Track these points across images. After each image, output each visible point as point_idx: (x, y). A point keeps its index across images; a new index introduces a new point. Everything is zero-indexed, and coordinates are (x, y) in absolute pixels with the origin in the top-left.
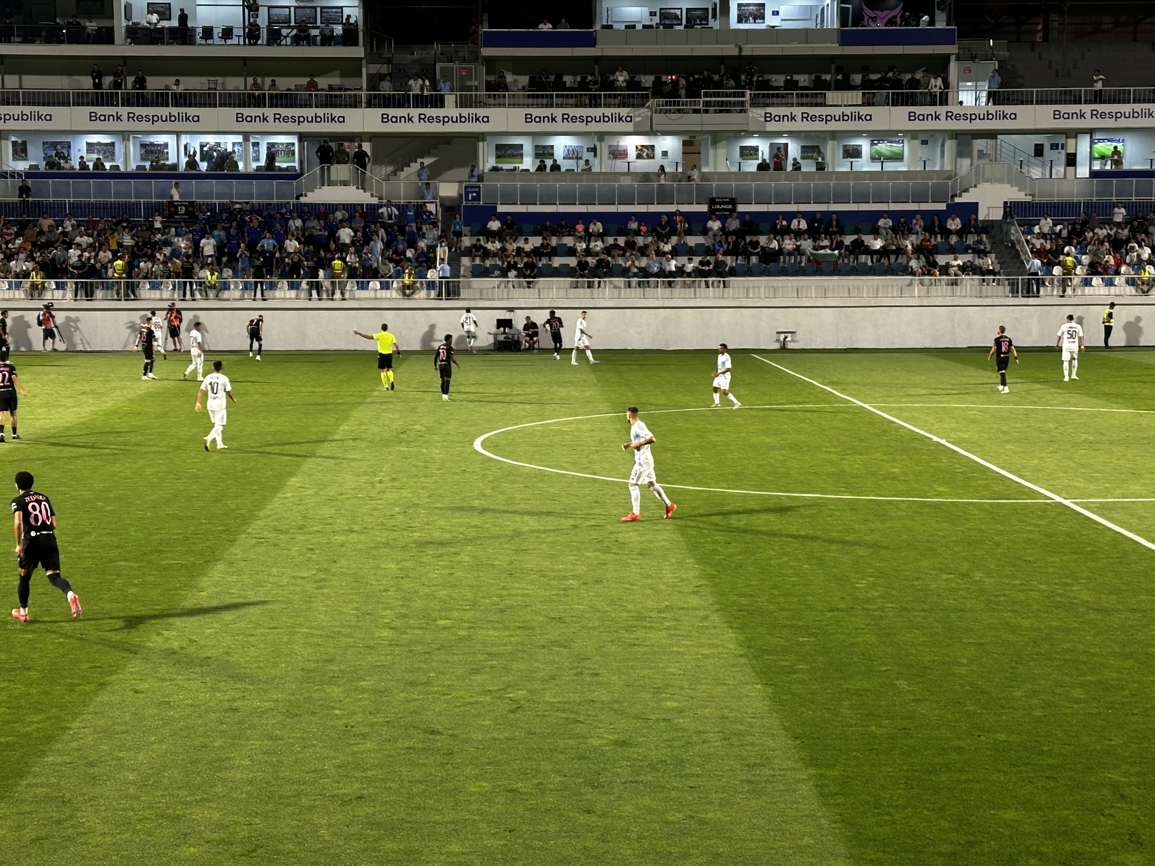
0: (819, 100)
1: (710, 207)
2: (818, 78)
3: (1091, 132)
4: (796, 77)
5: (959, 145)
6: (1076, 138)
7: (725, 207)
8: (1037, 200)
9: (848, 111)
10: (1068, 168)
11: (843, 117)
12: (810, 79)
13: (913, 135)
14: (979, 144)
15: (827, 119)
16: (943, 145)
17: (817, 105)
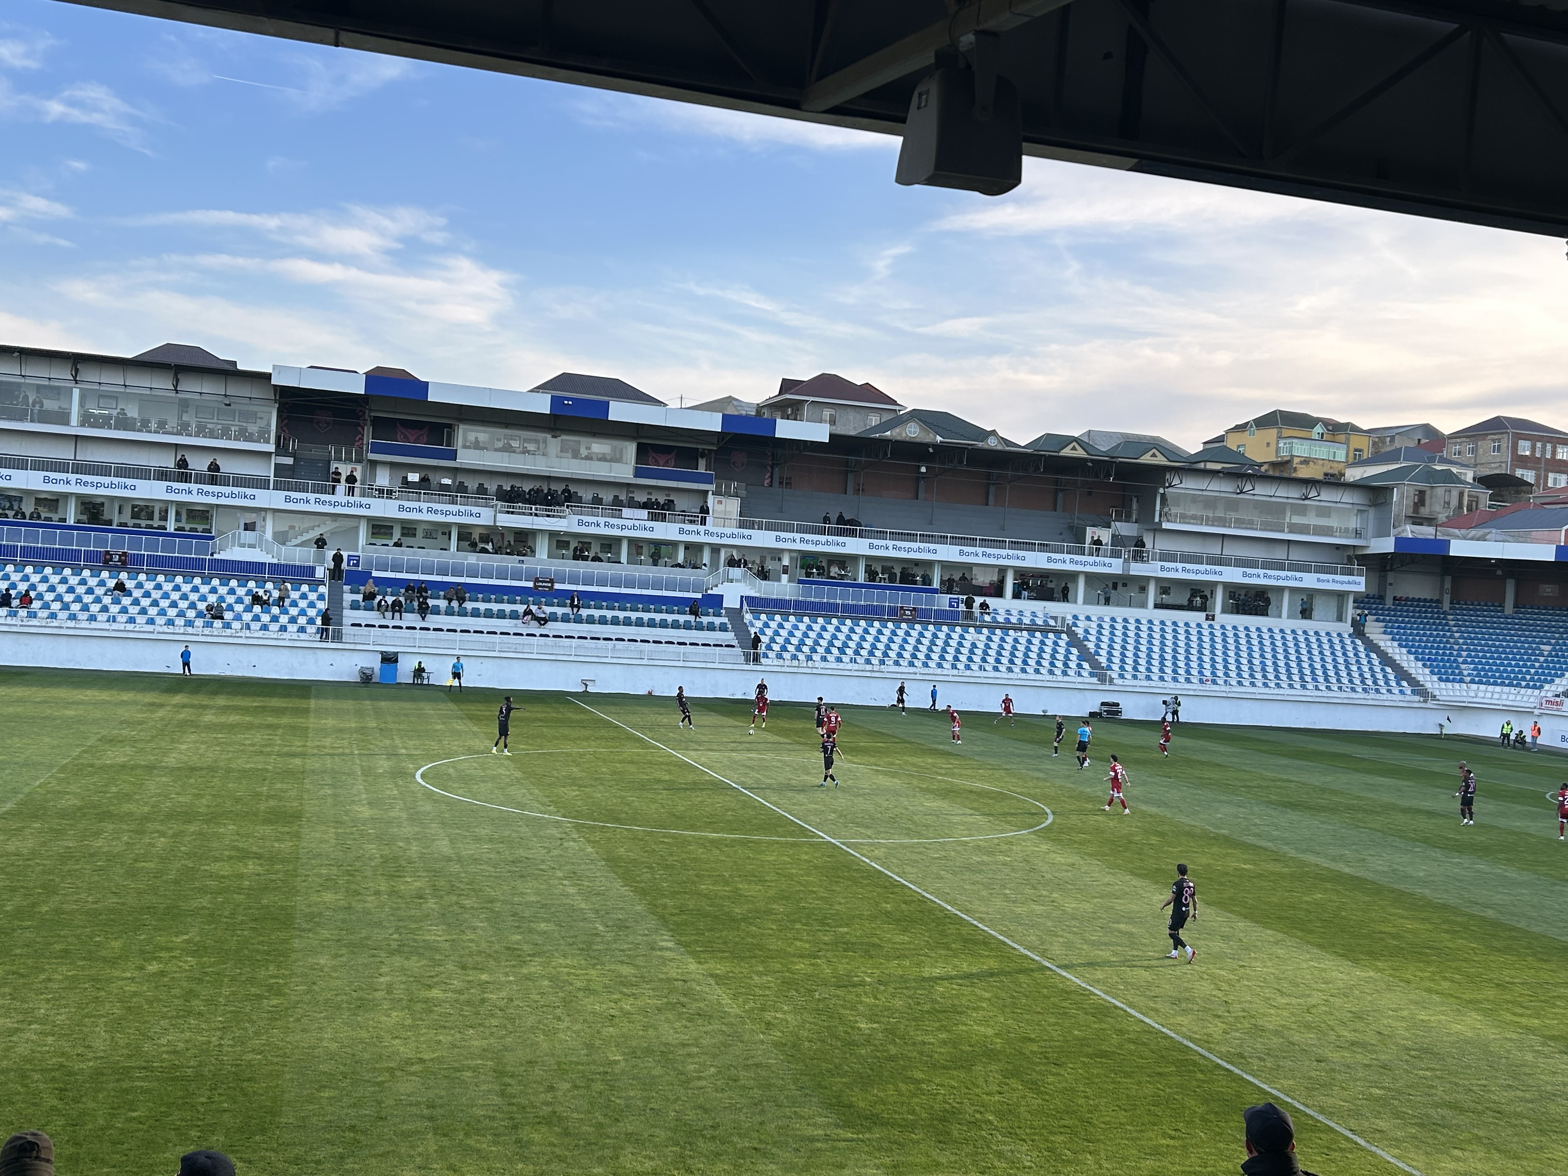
0: (617, 513)
1: (535, 584)
2: (617, 498)
4: (601, 496)
7: (546, 584)
8: (763, 596)
9: (637, 523)
11: (634, 527)
12: (611, 497)
15: (622, 528)
17: (615, 517)
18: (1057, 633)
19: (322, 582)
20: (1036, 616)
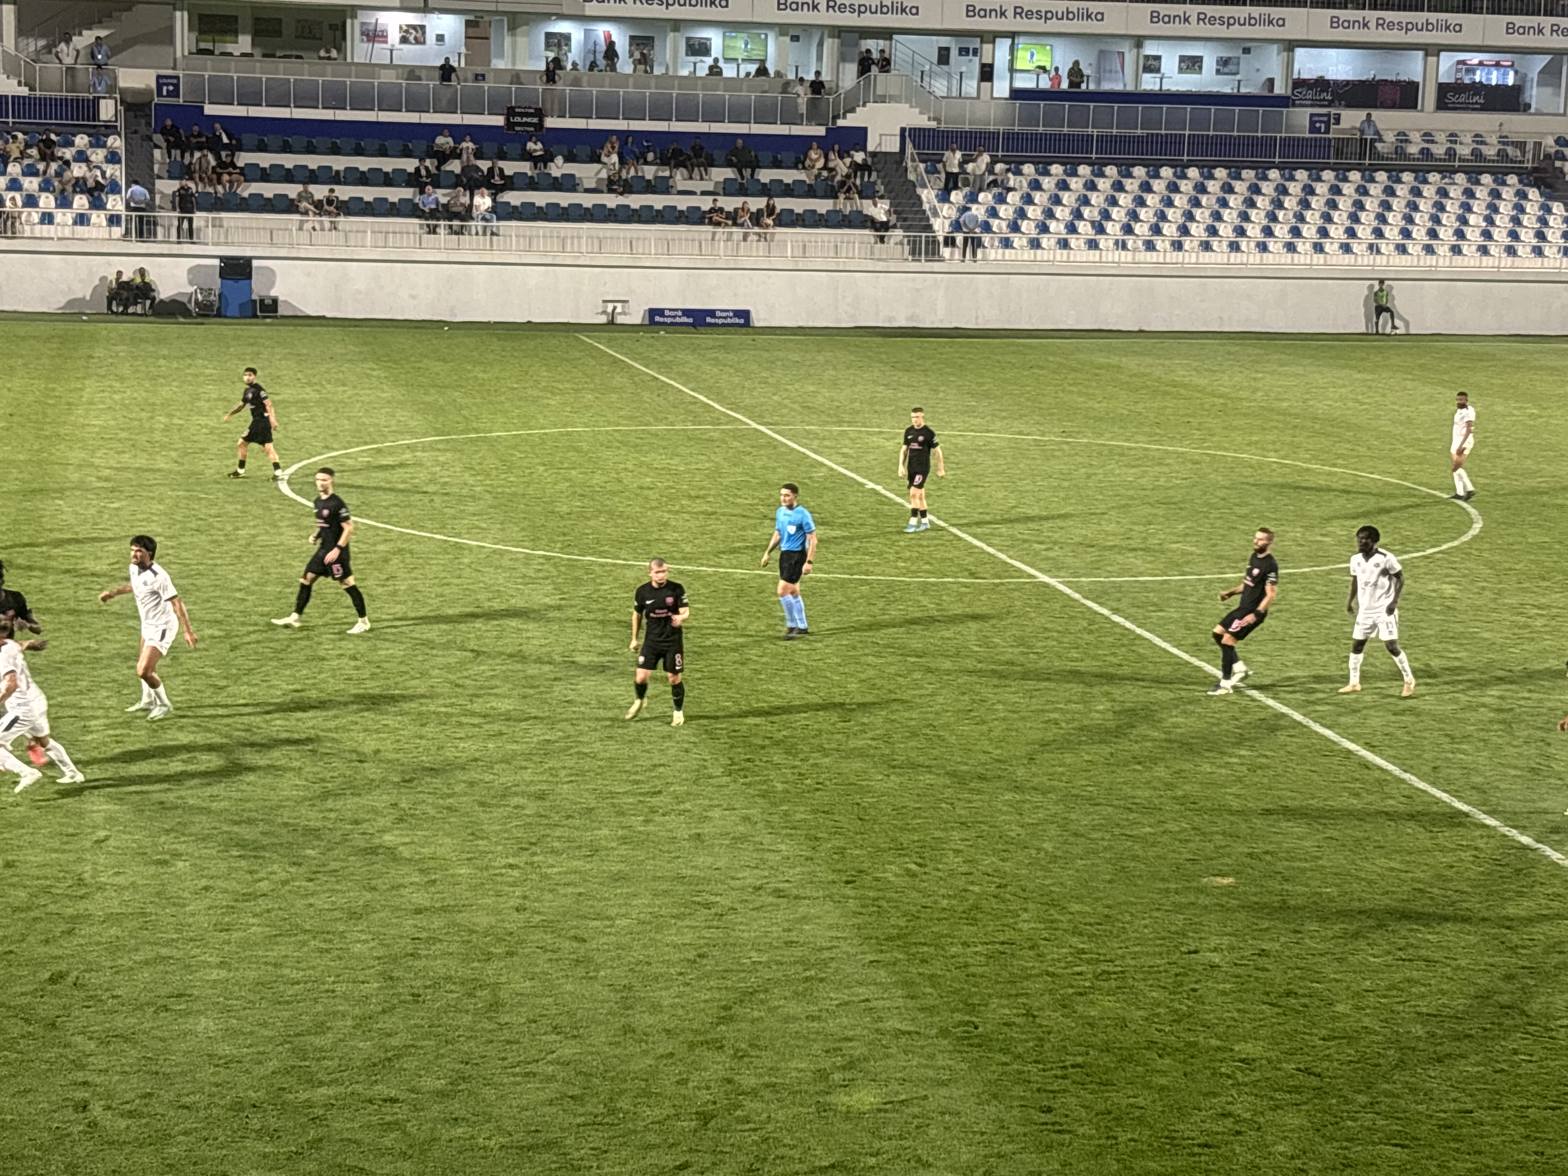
1: (507, 120)
3: (1012, 35)
5: (842, 44)
6: (994, 42)
7: (529, 120)
8: (943, 126)
10: (983, 84)
11: (692, 2)
13: (782, 29)
15: (668, 2)
16: (821, 44)
18: (1524, 173)
19: (110, 129)
20: (1483, 143)
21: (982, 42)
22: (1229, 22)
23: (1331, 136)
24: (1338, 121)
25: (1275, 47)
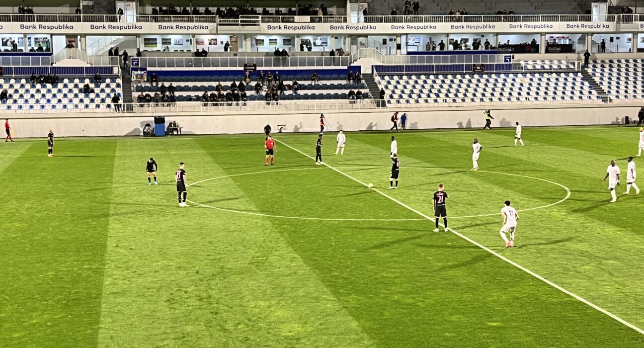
0: (291, 20)
1: (245, 68)
2: (290, 10)
3: (407, 34)
4: (280, 9)
5: (352, 39)
6: (401, 37)
7: (251, 68)
8: (385, 64)
9: (304, 25)
10: (398, 50)
11: (302, 28)
12: (287, 10)
13: (332, 35)
14: (360, 39)
15: (295, 28)
16: (345, 38)
17: (290, 22)
18: (576, 73)
19: (117, 76)
20: (561, 63)
21: (397, 37)
22: (477, 27)
23: (511, 63)
24: (513, 58)
25: (492, 35)
